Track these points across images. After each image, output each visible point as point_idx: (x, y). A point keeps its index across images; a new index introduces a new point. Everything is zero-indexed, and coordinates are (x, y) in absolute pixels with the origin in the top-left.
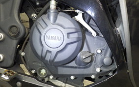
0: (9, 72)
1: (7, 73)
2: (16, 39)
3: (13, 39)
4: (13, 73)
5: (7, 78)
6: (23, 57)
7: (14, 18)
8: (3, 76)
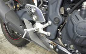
0: (53, 43)
1: (52, 44)
2: (57, 25)
3: (56, 25)
4: (55, 44)
5: (52, 47)
6: (60, 35)
7: (58, 13)
8: (51, 46)
